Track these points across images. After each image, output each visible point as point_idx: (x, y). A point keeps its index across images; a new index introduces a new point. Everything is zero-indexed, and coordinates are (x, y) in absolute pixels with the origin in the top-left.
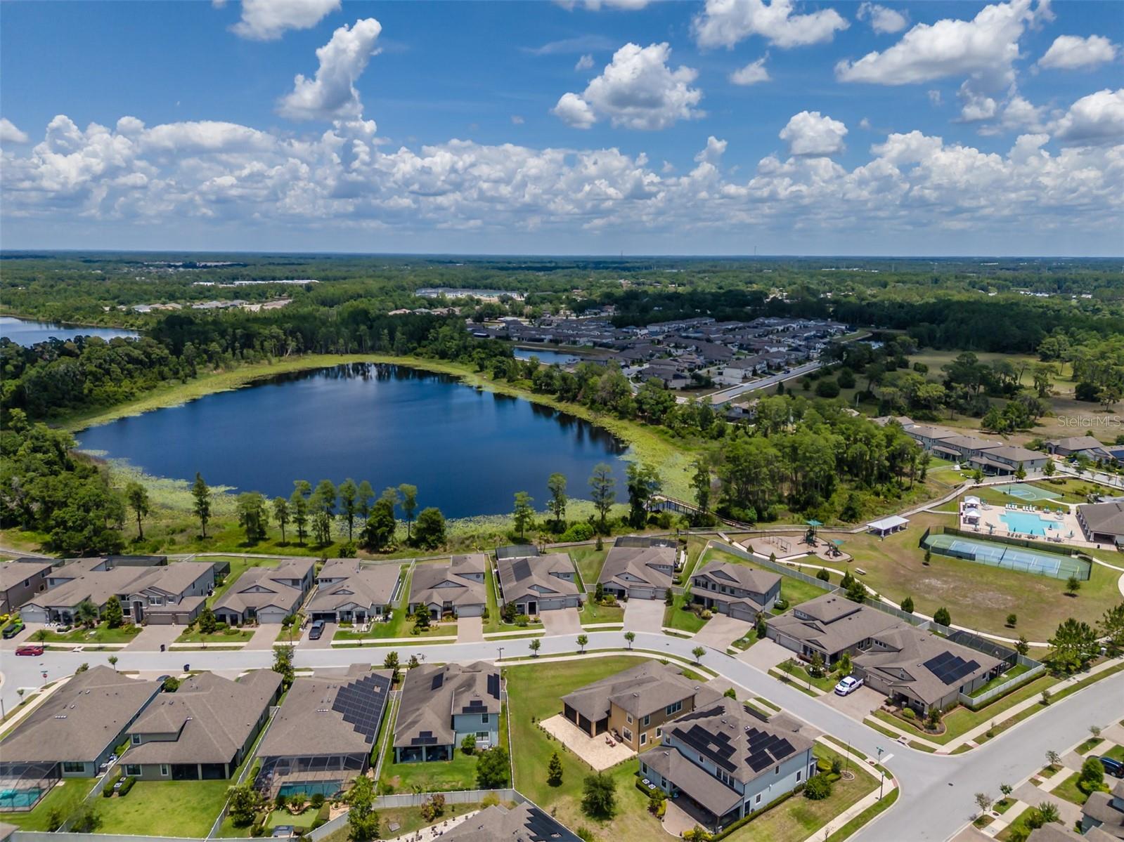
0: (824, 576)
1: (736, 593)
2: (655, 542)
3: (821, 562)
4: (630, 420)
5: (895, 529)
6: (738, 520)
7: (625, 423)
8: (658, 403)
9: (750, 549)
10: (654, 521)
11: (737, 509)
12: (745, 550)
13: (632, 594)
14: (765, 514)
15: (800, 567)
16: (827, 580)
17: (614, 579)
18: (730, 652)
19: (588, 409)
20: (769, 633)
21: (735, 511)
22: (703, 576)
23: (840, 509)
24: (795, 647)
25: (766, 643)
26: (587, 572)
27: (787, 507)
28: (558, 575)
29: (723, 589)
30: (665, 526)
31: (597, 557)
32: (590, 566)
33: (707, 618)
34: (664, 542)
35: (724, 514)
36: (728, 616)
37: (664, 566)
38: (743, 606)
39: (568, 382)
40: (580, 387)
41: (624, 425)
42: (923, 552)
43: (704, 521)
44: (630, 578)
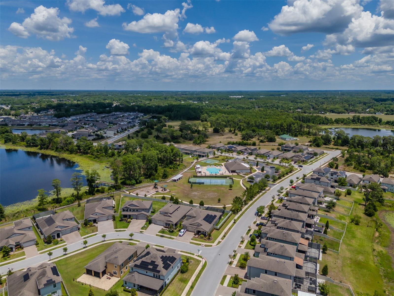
0: (164, 198)
1: (139, 211)
2: (101, 199)
3: (161, 194)
4: (75, 154)
5: (179, 179)
6: (129, 185)
7: (73, 155)
8: (86, 146)
9: (137, 194)
10: (98, 191)
11: (128, 181)
12: (135, 195)
13: (99, 220)
14: (138, 181)
15: (155, 197)
16: (165, 199)
17: (91, 216)
18: (141, 232)
19: (55, 151)
20: (153, 222)
21: (128, 182)
22: (126, 207)
23: (162, 175)
24: (163, 224)
25: (152, 225)
27: (144, 177)
28: (67, 220)
29: (134, 210)
30: (103, 192)
31: (79, 209)
32: (78, 213)
33: (130, 222)
34: (105, 198)
35: (124, 183)
36: (137, 219)
37: (110, 207)
38: (142, 214)
39: (44, 141)
40: (50, 143)
41: (73, 156)
42: (190, 185)
43: (117, 188)
44: (97, 214)
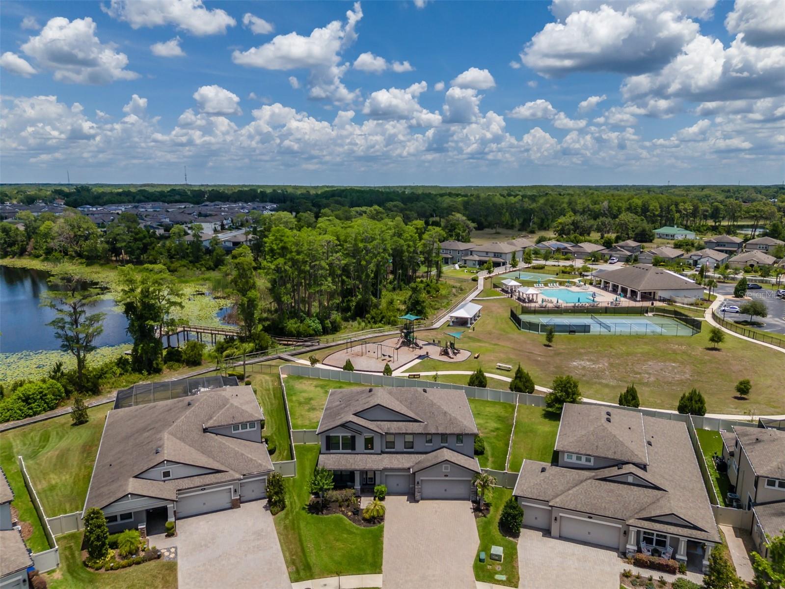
2: (190, 387)
3: (450, 365)
4: (102, 265)
6: (298, 335)
7: (96, 268)
9: (349, 367)
10: (175, 357)
11: (292, 321)
12: (340, 369)
13: (184, 509)
14: (328, 324)
17: (133, 485)
19: (43, 261)
20: (522, 516)
21: (292, 325)
22: (343, 426)
26: (54, 479)
30: (194, 361)
32: (61, 461)
33: (377, 516)
34: (208, 382)
35: (277, 331)
37: (244, 425)
38: (444, 469)
39: (12, 234)
40: (29, 238)
44: (175, 471)
